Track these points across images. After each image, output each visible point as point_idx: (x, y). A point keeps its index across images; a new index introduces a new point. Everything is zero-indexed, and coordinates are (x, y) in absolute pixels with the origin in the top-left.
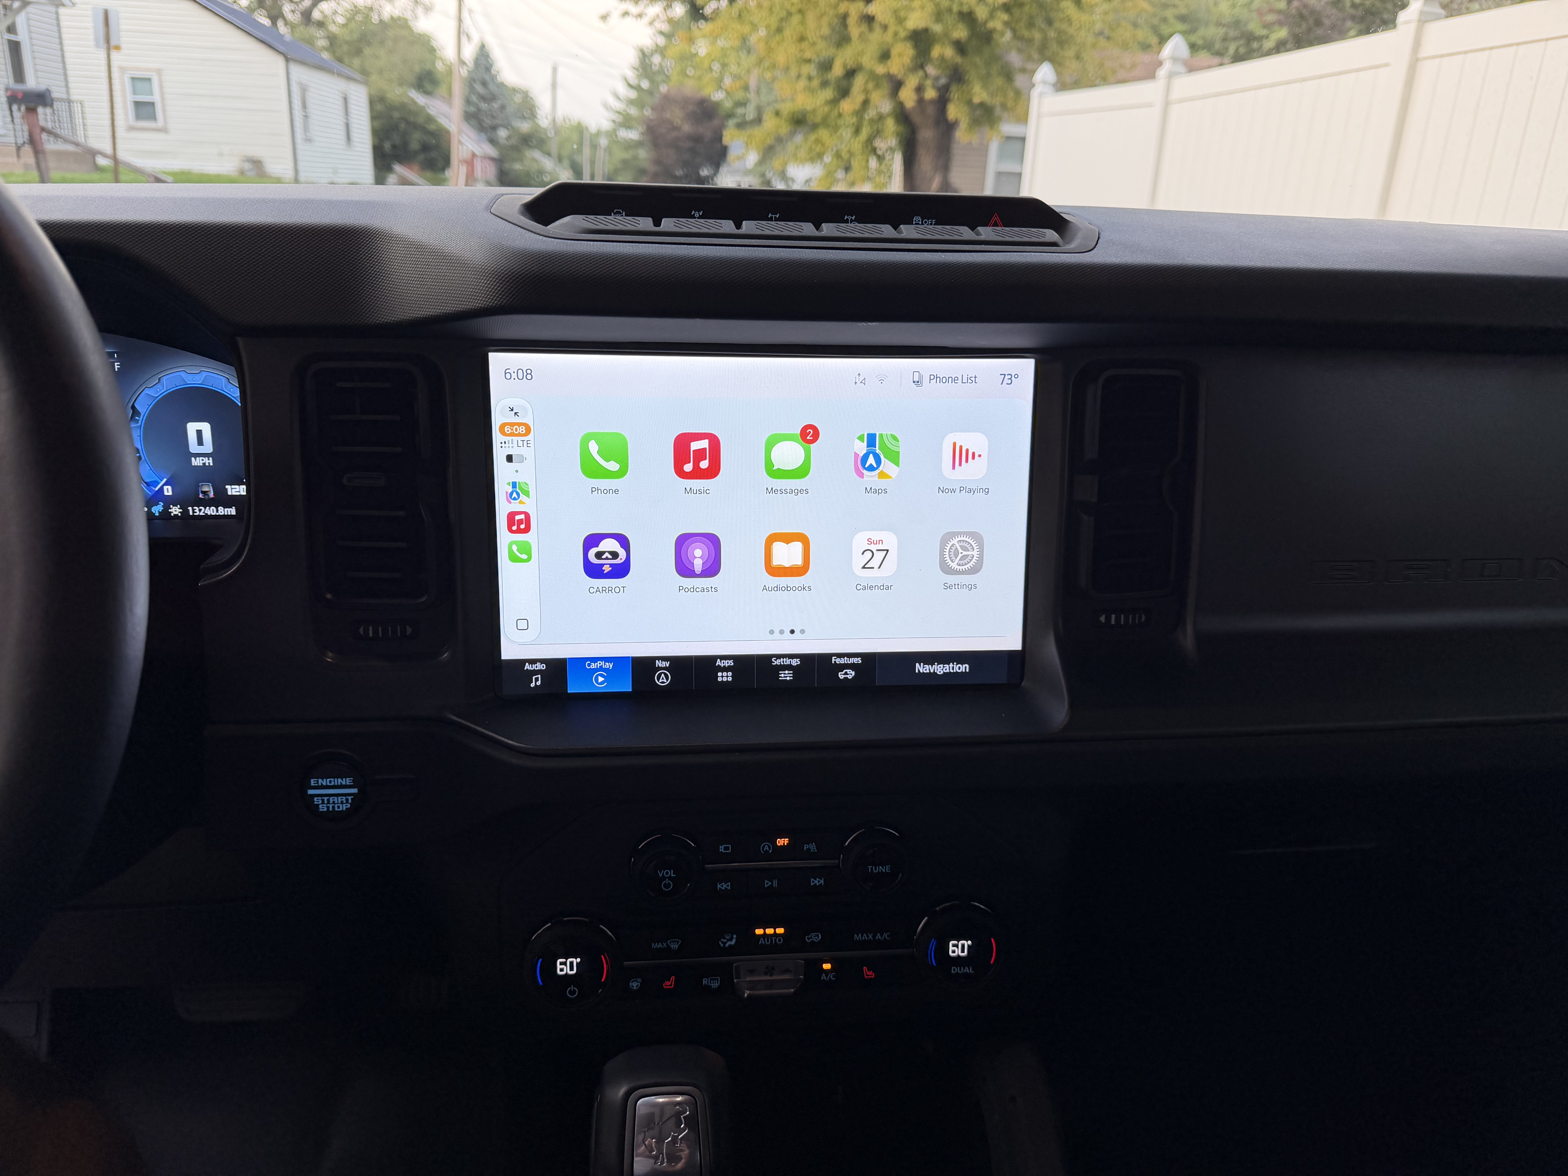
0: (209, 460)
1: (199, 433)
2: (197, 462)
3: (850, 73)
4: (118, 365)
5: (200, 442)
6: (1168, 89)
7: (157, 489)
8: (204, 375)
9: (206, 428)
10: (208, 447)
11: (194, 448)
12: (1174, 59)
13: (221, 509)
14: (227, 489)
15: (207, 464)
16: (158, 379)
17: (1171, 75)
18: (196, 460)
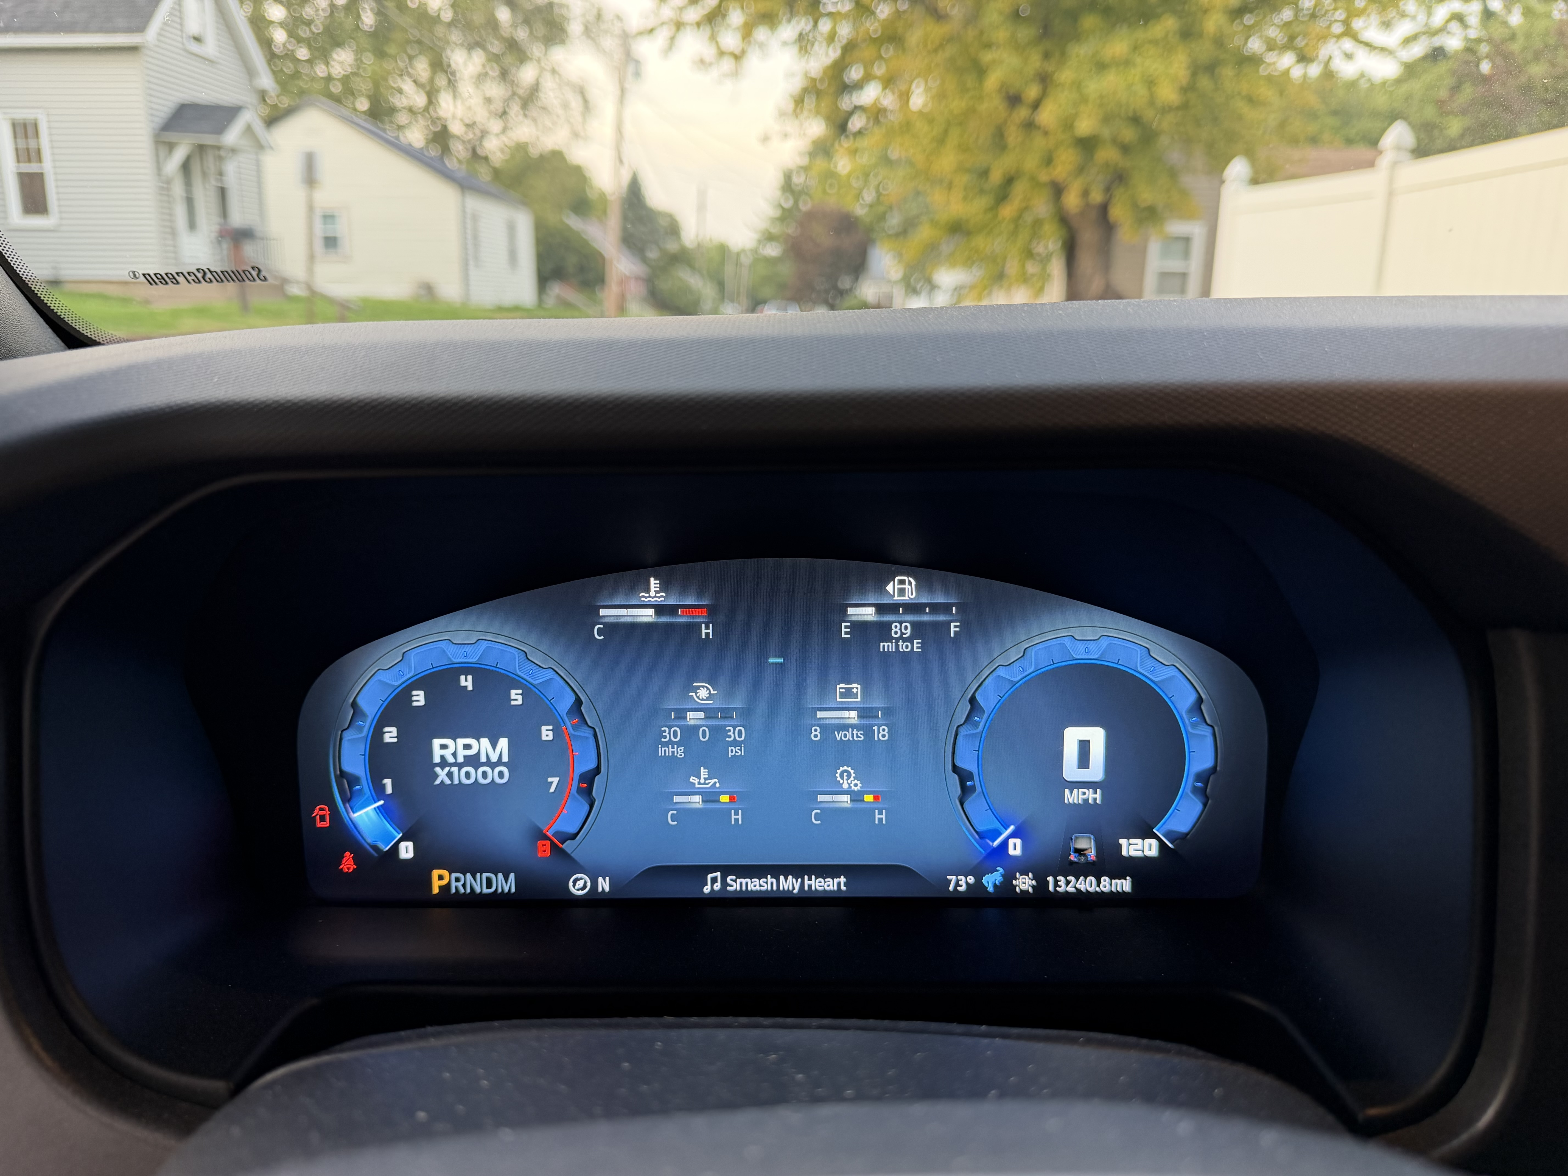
0: (1095, 793)
1: (1084, 746)
2: (1073, 797)
3: (1009, 181)
4: (956, 627)
5: (1084, 760)
6: (1391, 180)
7: (996, 843)
8: (1106, 644)
9: (1097, 736)
10: (1096, 771)
11: (1071, 770)
12: (1398, 148)
13: (1105, 880)
14: (1121, 846)
15: (1091, 801)
16: (1023, 650)
17: (1395, 164)
18: (1071, 793)
